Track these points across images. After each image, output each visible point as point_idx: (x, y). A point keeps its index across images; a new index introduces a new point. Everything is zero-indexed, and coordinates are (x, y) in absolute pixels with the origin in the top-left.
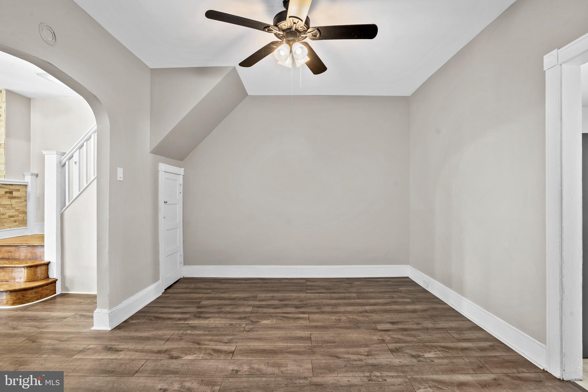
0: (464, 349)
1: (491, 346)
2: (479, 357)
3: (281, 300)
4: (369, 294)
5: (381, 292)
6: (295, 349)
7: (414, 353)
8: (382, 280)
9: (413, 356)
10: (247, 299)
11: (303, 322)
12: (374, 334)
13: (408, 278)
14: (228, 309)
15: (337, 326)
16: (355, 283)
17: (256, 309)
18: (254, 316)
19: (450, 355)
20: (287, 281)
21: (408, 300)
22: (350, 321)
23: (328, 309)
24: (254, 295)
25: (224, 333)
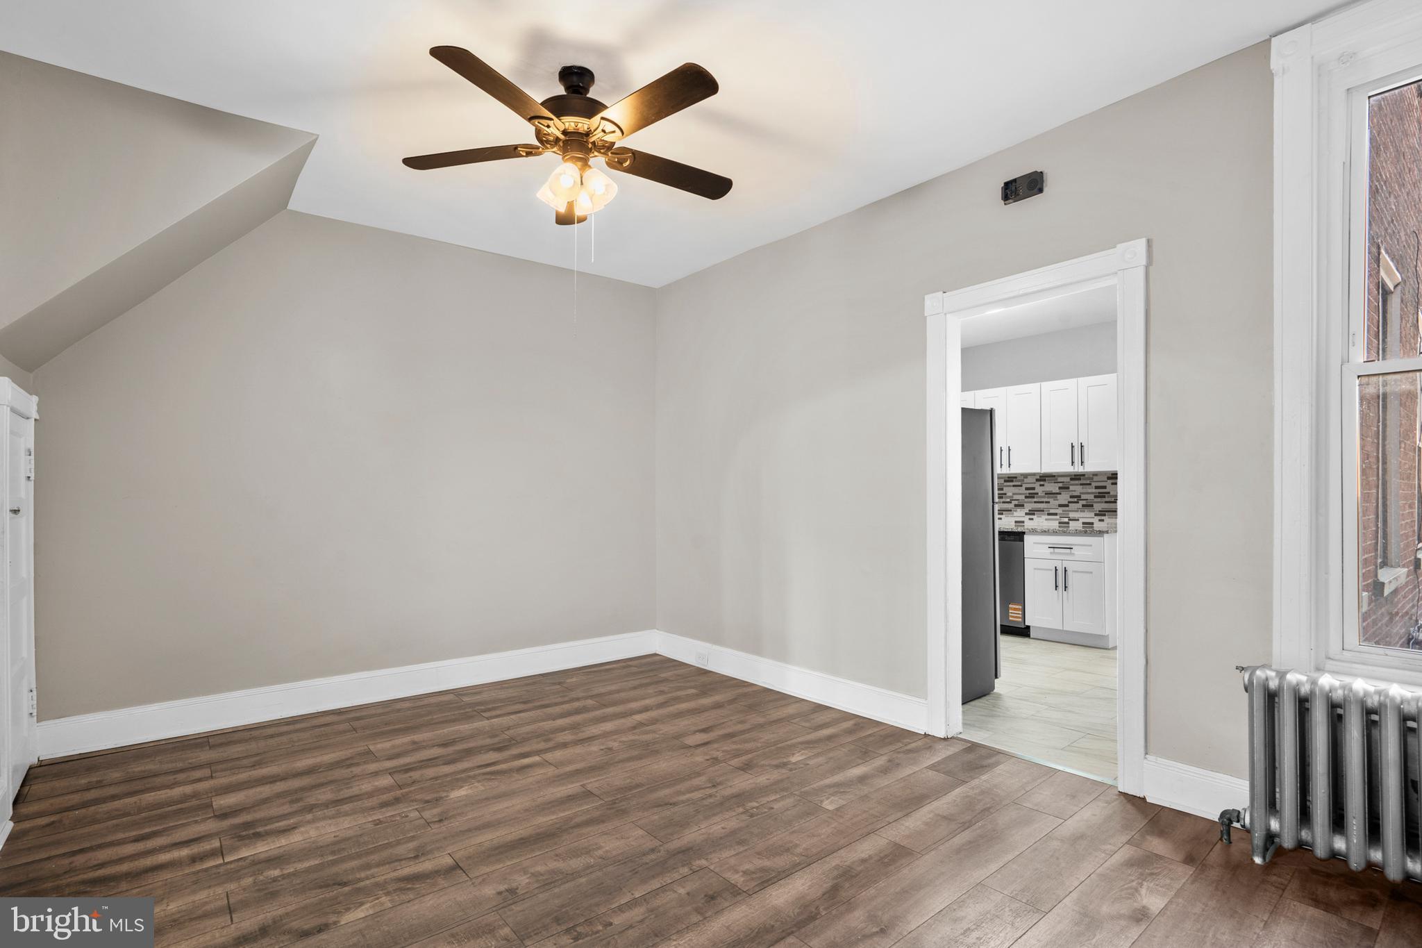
0: (830, 738)
1: (855, 725)
2: (855, 741)
3: (444, 745)
4: (617, 696)
5: (635, 688)
6: (584, 818)
7: (775, 762)
8: (614, 666)
9: (777, 767)
10: (348, 762)
11: (542, 771)
12: (692, 754)
13: (656, 655)
14: (324, 795)
15: (616, 760)
16: (568, 681)
17: (402, 777)
18: (414, 790)
19: (820, 750)
20: (407, 705)
21: (693, 691)
22: (632, 745)
23: (567, 737)
24: (359, 749)
25: (380, 843)
